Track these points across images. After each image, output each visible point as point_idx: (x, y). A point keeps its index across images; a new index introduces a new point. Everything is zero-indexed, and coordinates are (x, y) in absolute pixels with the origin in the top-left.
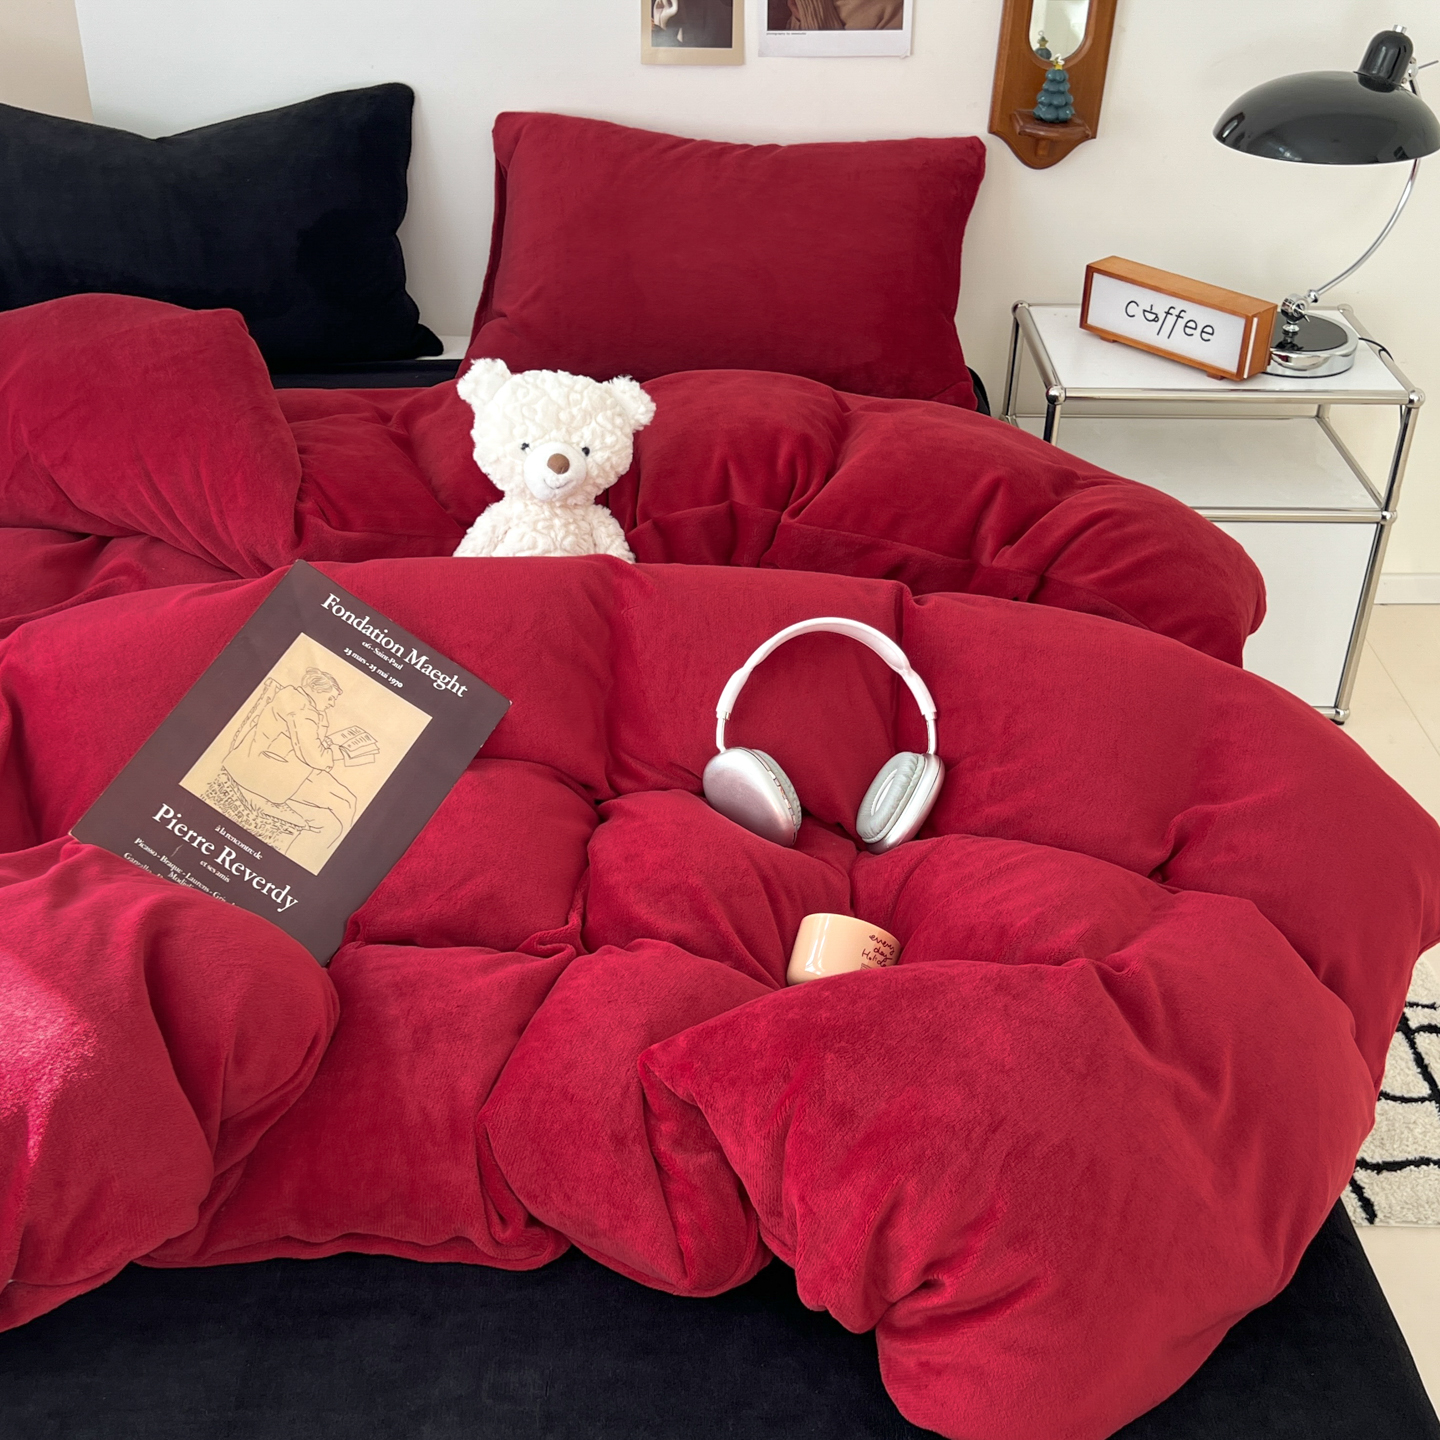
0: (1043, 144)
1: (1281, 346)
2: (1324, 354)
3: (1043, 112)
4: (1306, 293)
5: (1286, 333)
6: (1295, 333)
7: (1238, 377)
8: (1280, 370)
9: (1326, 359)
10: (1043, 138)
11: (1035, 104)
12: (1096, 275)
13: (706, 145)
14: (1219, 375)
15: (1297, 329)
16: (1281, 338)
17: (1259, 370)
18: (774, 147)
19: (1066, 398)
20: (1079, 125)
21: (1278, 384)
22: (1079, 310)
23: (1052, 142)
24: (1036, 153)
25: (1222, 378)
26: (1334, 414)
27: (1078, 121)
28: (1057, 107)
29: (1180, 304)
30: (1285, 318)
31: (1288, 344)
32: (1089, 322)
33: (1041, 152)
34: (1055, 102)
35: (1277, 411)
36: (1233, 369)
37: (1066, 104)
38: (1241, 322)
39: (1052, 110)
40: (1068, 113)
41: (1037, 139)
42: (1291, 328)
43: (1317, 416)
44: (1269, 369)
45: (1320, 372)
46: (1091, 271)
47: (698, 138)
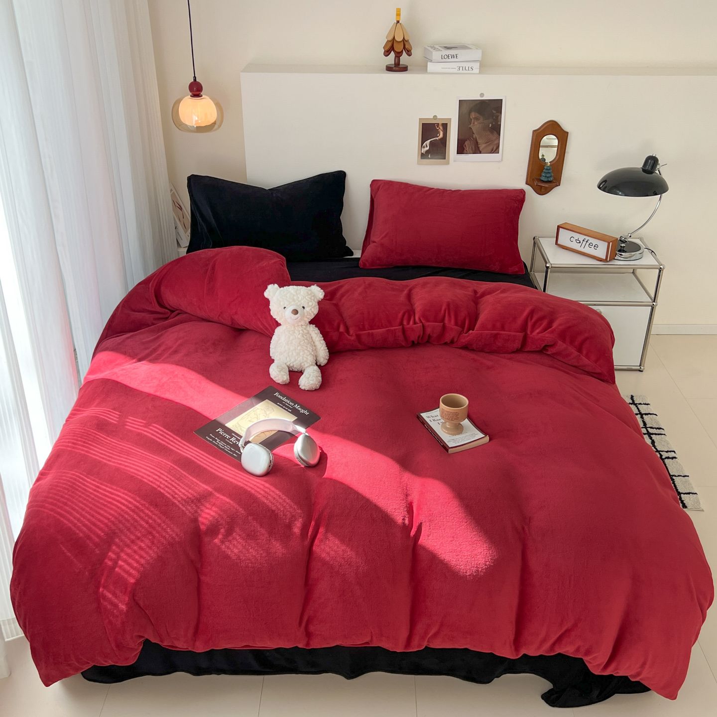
0: (543, 188)
1: (620, 251)
2: (633, 253)
3: (543, 178)
4: (627, 234)
5: (621, 247)
6: (624, 247)
7: (606, 260)
8: (620, 258)
9: (634, 255)
10: (544, 187)
11: (541, 176)
12: (561, 229)
13: (438, 190)
14: (600, 260)
15: (625, 245)
16: (620, 248)
17: (613, 258)
18: (460, 190)
19: (552, 267)
20: (554, 182)
21: (619, 263)
22: (555, 239)
23: (546, 188)
24: (541, 191)
25: (601, 261)
26: (638, 272)
27: (555, 181)
28: (548, 177)
29: (587, 238)
30: (621, 242)
31: (622, 250)
32: (558, 243)
33: (542, 190)
34: (547, 176)
35: (620, 271)
36: (604, 258)
37: (551, 176)
38: (607, 244)
39: (546, 178)
40: (551, 179)
41: (541, 187)
42: (623, 245)
43: (633, 272)
44: (616, 258)
45: (632, 259)
46: (559, 227)
47: (435, 188)
